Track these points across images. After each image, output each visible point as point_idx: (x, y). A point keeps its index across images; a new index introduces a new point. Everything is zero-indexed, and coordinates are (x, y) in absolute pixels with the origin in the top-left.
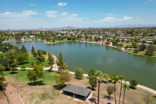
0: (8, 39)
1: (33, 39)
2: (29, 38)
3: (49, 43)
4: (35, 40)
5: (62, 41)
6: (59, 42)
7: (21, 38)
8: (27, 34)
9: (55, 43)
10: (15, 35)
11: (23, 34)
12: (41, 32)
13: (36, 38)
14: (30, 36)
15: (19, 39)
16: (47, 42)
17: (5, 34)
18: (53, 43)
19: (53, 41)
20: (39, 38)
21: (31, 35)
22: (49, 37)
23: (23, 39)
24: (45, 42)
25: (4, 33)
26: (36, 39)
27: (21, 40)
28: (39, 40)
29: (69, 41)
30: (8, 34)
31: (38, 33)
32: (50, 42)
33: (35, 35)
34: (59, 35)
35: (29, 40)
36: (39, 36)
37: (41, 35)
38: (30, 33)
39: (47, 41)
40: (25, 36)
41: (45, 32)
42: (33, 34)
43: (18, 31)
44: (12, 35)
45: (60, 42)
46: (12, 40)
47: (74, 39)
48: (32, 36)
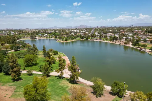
0: (24, 37)
1: (47, 38)
2: (43, 36)
3: (62, 42)
4: (48, 38)
5: (75, 40)
6: (71, 41)
7: (35, 36)
8: (41, 33)
9: (67, 42)
10: (32, 33)
11: (38, 32)
12: (55, 31)
13: (50, 36)
14: (44, 34)
15: (34, 37)
16: (59, 41)
17: (23, 33)
18: (66, 42)
19: (66, 40)
20: (53, 37)
21: (46, 33)
22: (62, 35)
23: (37, 38)
24: (58, 40)
25: (22, 31)
26: (50, 38)
27: (36, 38)
28: (53, 38)
29: (82, 40)
30: (25, 33)
31: (52, 32)
32: (63, 40)
33: (50, 33)
34: (72, 33)
35: (44, 38)
36: (53, 34)
37: (54, 34)
38: (45, 31)
39: (60, 39)
40: (40, 35)
41: (59, 31)
42: (48, 32)
43: (35, 30)
44: (29, 34)
45: (73, 40)
46: (27, 38)
47: (87, 38)
48: (46, 35)
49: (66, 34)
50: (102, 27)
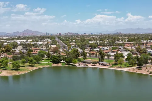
49: (7, 50)
50: (68, 34)
